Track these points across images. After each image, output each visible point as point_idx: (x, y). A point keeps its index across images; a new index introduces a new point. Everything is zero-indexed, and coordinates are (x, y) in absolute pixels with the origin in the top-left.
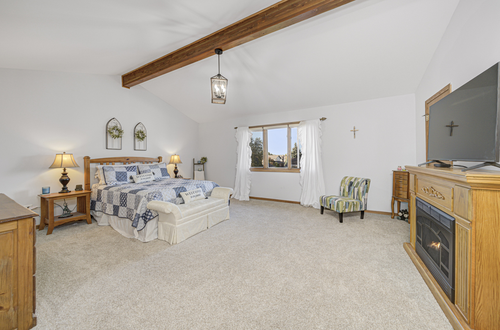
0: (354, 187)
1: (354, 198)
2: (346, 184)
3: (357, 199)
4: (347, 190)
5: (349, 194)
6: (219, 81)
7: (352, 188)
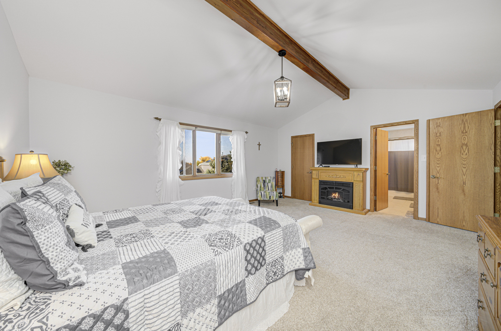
0: (268, 183)
1: (269, 190)
2: (261, 182)
3: (271, 190)
4: (262, 186)
5: (264, 189)
6: (282, 83)
7: (266, 184)
